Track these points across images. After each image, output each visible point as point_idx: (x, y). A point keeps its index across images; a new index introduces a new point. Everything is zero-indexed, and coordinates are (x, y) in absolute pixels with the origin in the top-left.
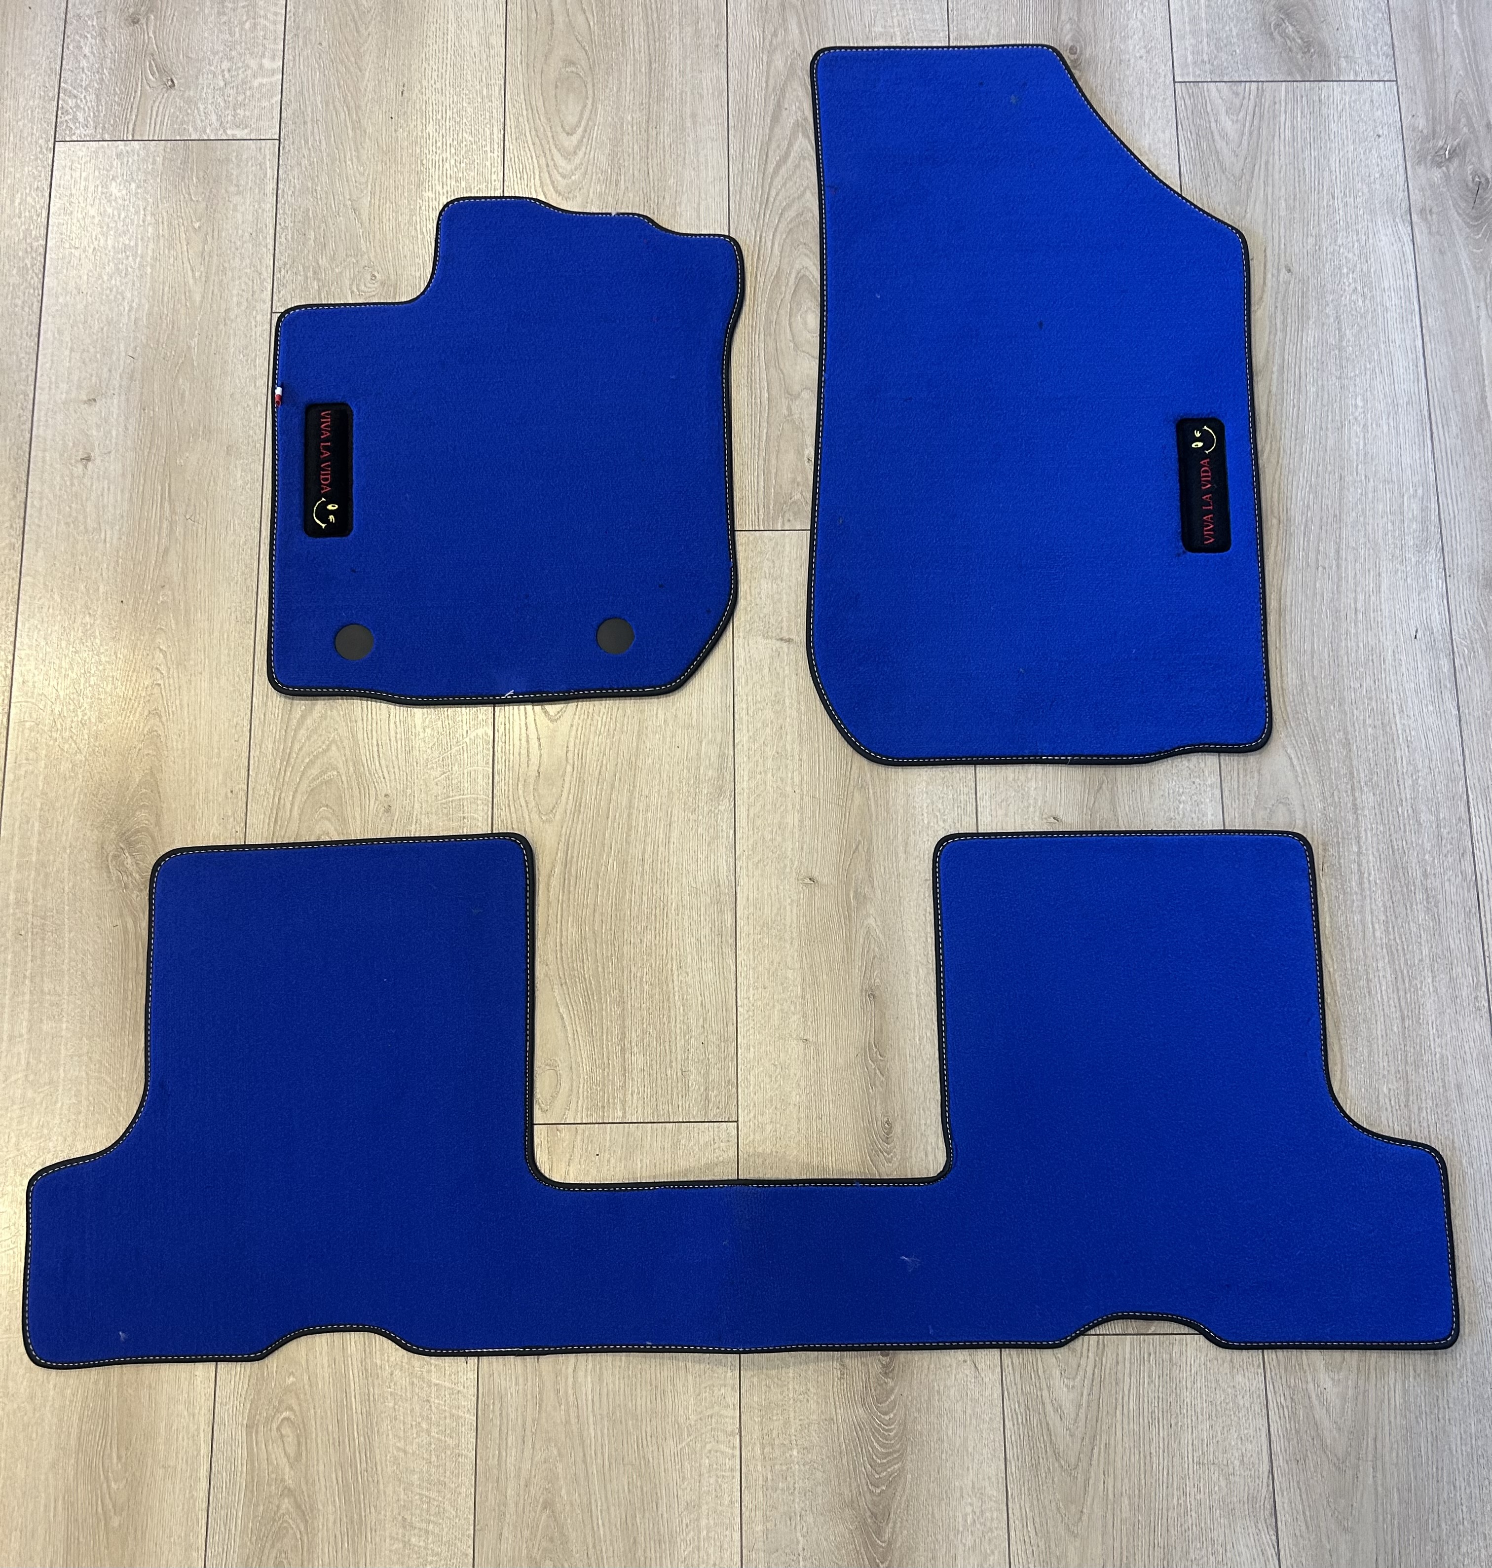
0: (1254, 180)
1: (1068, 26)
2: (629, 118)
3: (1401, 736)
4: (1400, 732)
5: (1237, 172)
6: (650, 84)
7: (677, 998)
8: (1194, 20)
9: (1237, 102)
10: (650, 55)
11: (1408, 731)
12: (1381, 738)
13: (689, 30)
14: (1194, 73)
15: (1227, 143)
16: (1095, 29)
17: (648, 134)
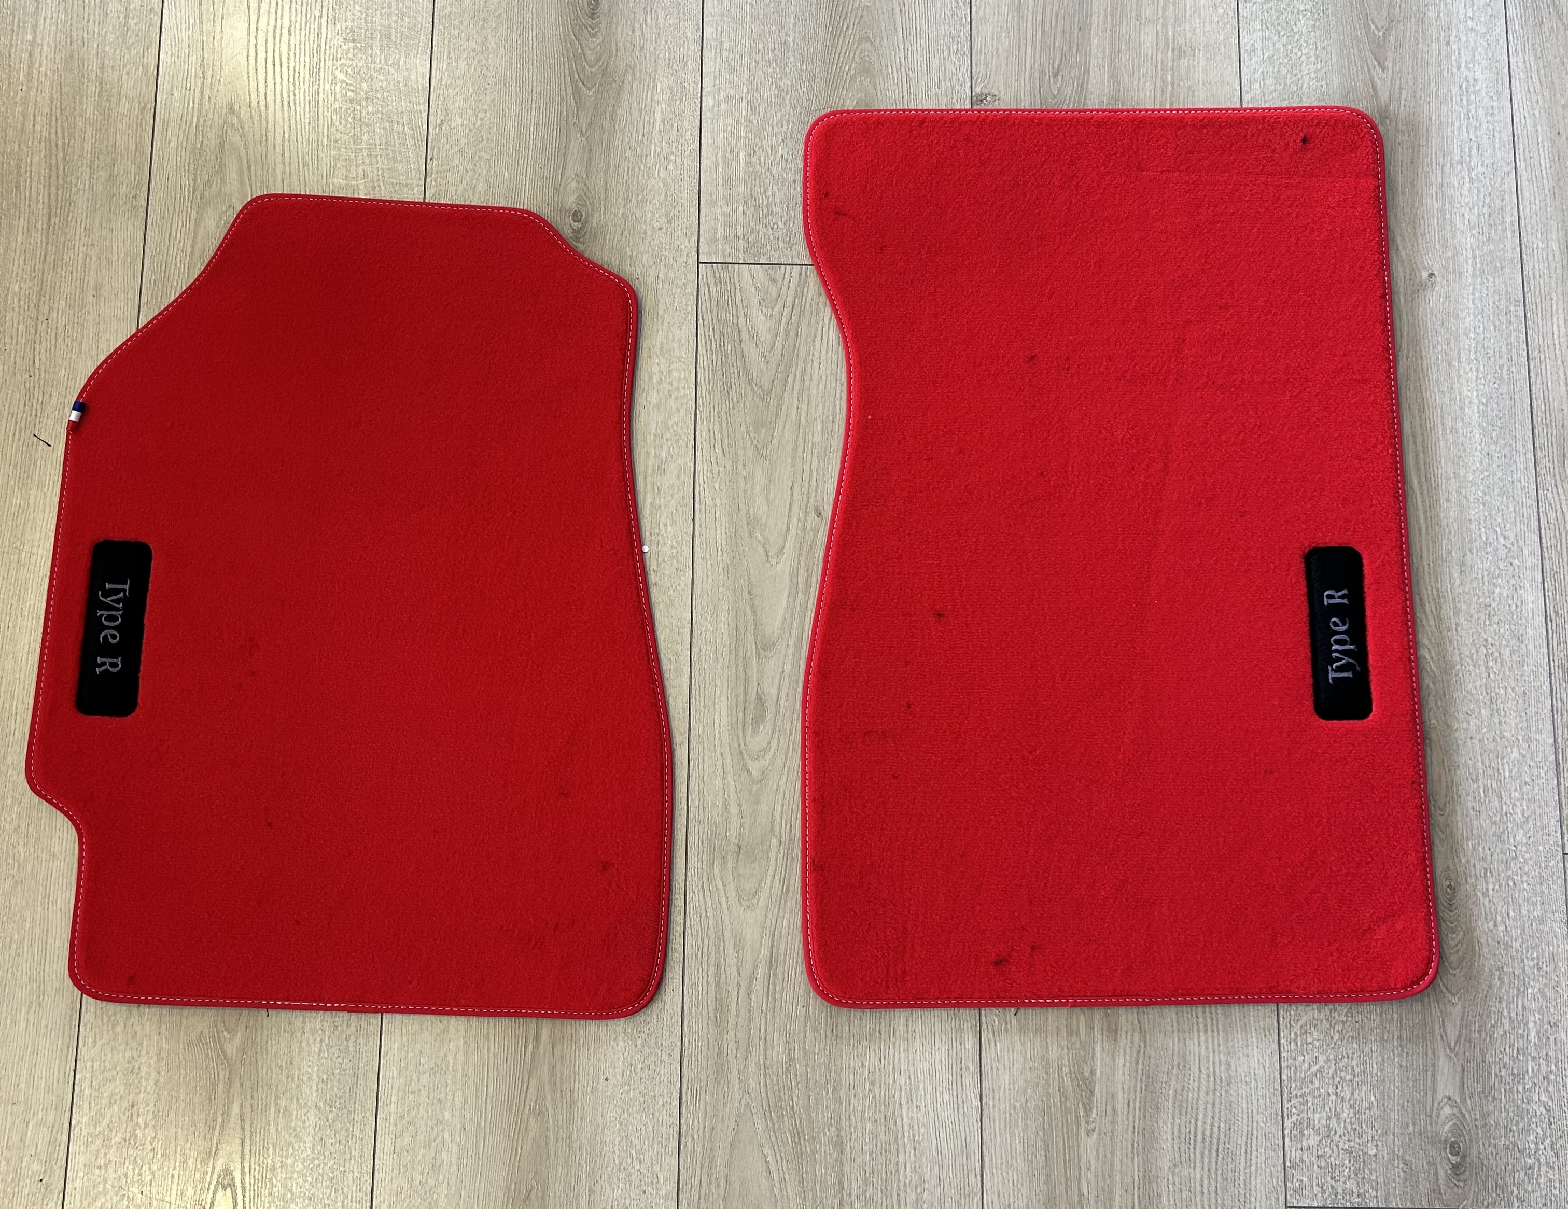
0: (785, 394)
1: (574, 184)
2: (17, 289)
3: (906, 1134)
4: (906, 1128)
5: (766, 385)
6: (47, 244)
8: (729, 182)
9: (773, 291)
10: (50, 207)
11: (916, 1127)
12: (882, 1136)
13: (103, 174)
14: (724, 251)
15: (757, 346)
16: (606, 189)
17: (38, 311)
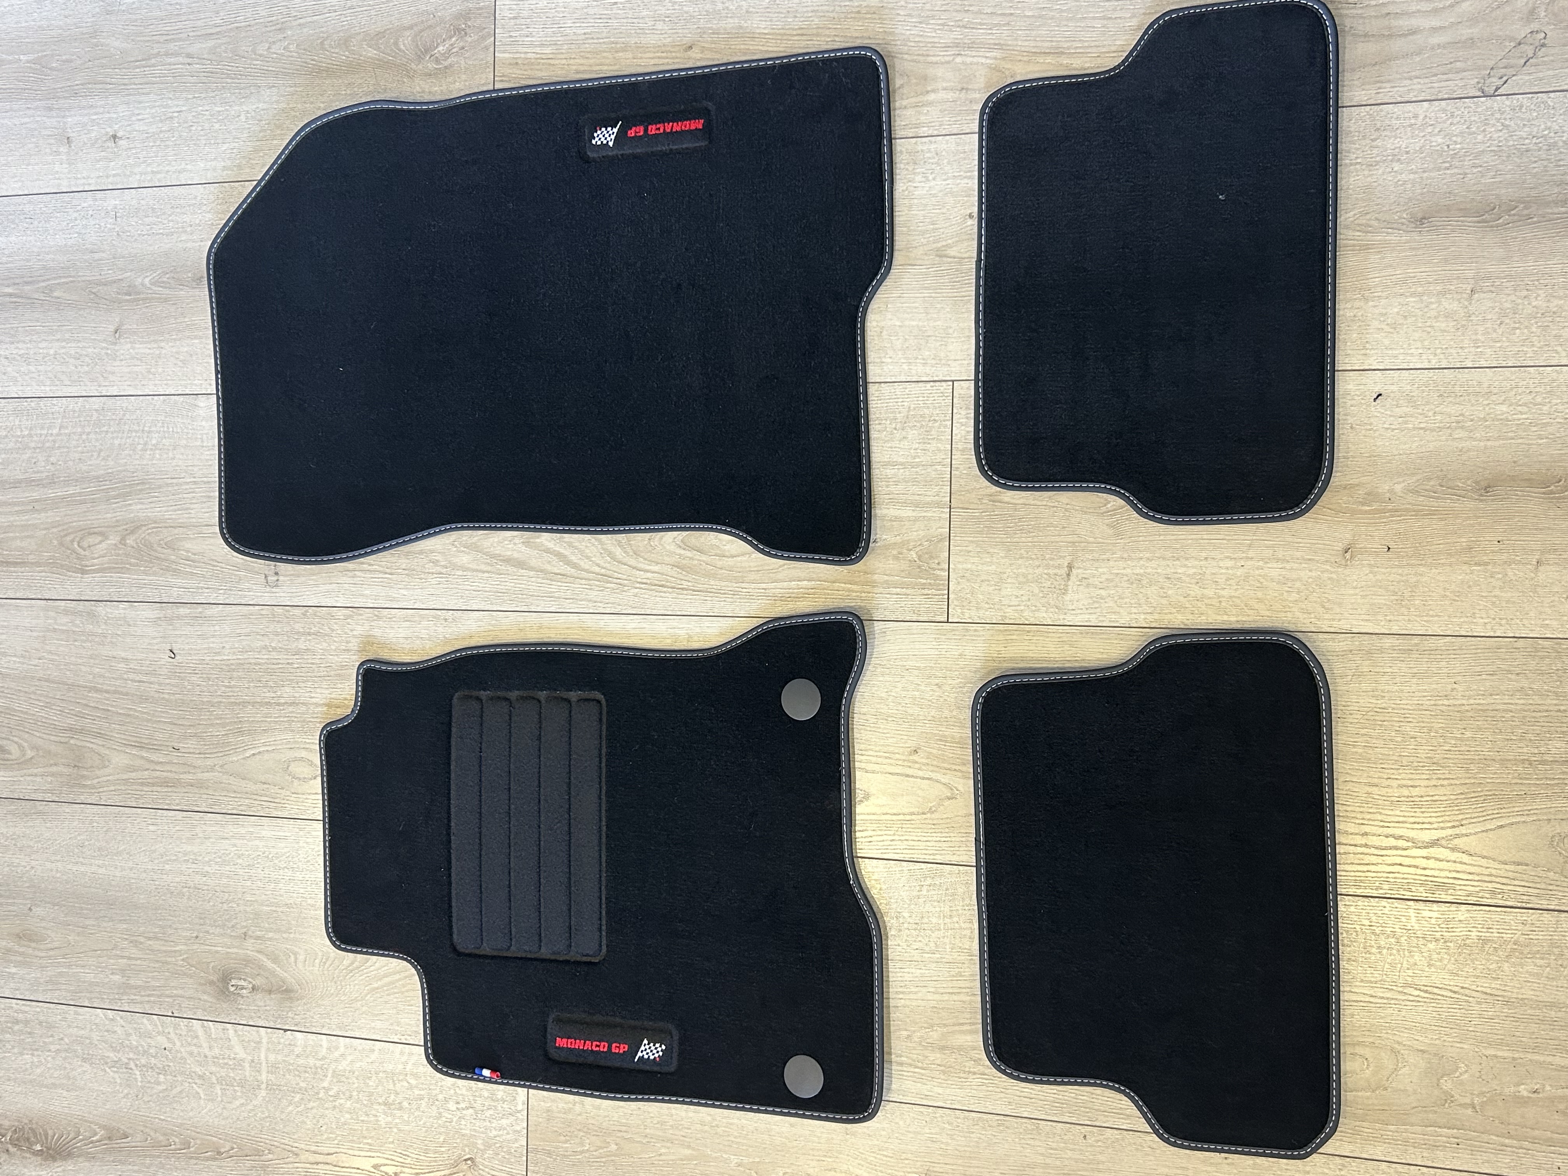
7: (1482, 702)
